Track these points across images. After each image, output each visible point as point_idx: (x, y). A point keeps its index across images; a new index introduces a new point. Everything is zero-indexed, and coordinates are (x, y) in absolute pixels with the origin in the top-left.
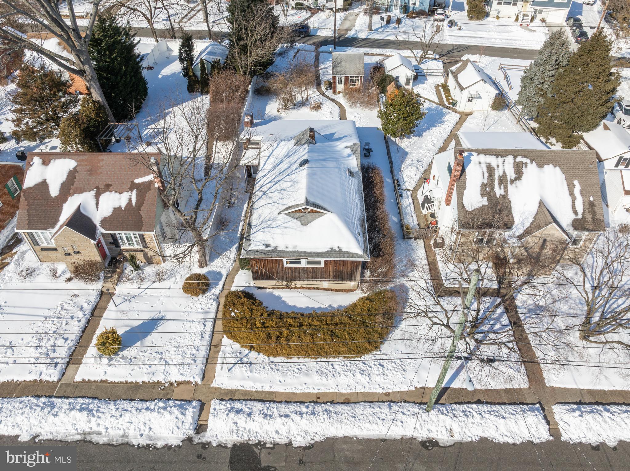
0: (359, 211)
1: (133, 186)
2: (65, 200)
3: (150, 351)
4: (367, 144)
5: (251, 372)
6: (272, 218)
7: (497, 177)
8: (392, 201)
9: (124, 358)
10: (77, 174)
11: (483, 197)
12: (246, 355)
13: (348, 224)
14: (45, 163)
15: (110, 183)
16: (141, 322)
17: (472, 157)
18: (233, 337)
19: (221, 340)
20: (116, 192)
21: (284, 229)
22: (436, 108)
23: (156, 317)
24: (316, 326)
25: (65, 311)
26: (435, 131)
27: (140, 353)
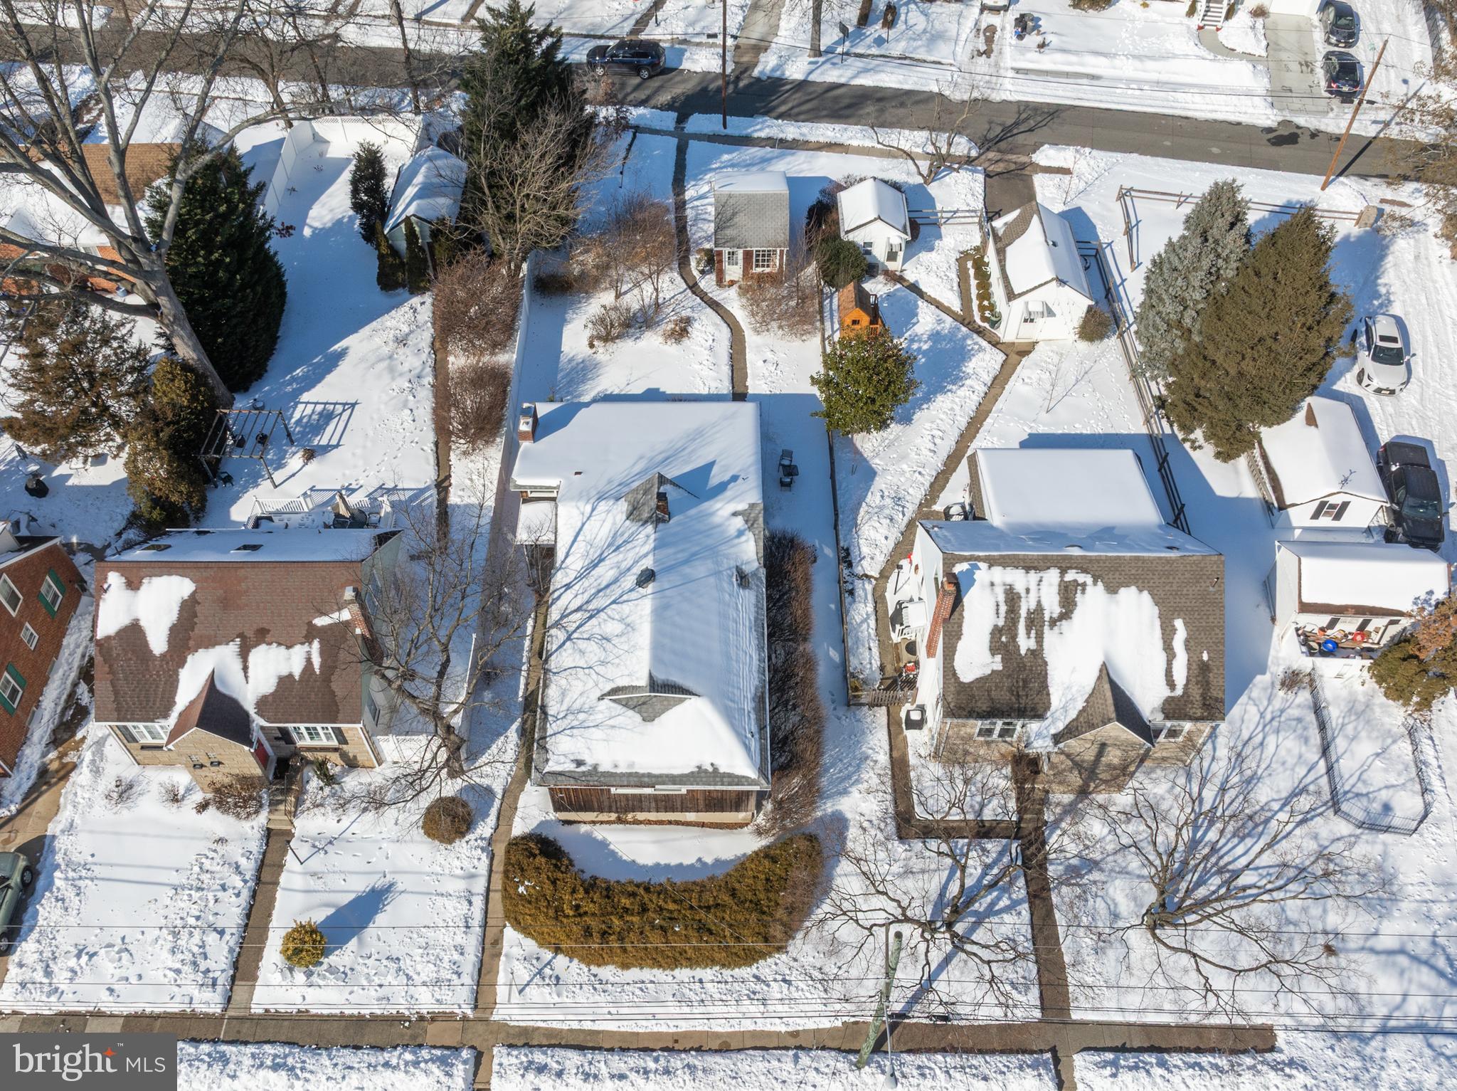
0: (756, 675)
1: (311, 633)
2: (182, 663)
3: (377, 956)
4: (787, 454)
5: (559, 995)
6: (587, 706)
7: (1023, 613)
8: (833, 606)
9: (332, 970)
10: (198, 608)
11: (993, 655)
12: (549, 963)
13: (730, 716)
14: (133, 585)
15: (265, 626)
16: (352, 896)
17: (977, 572)
18: (525, 930)
19: (502, 932)
20: (280, 644)
21: (609, 731)
22: (953, 332)
23: (379, 885)
24: (671, 912)
25: (208, 876)
26: (942, 403)
27: (361, 960)
